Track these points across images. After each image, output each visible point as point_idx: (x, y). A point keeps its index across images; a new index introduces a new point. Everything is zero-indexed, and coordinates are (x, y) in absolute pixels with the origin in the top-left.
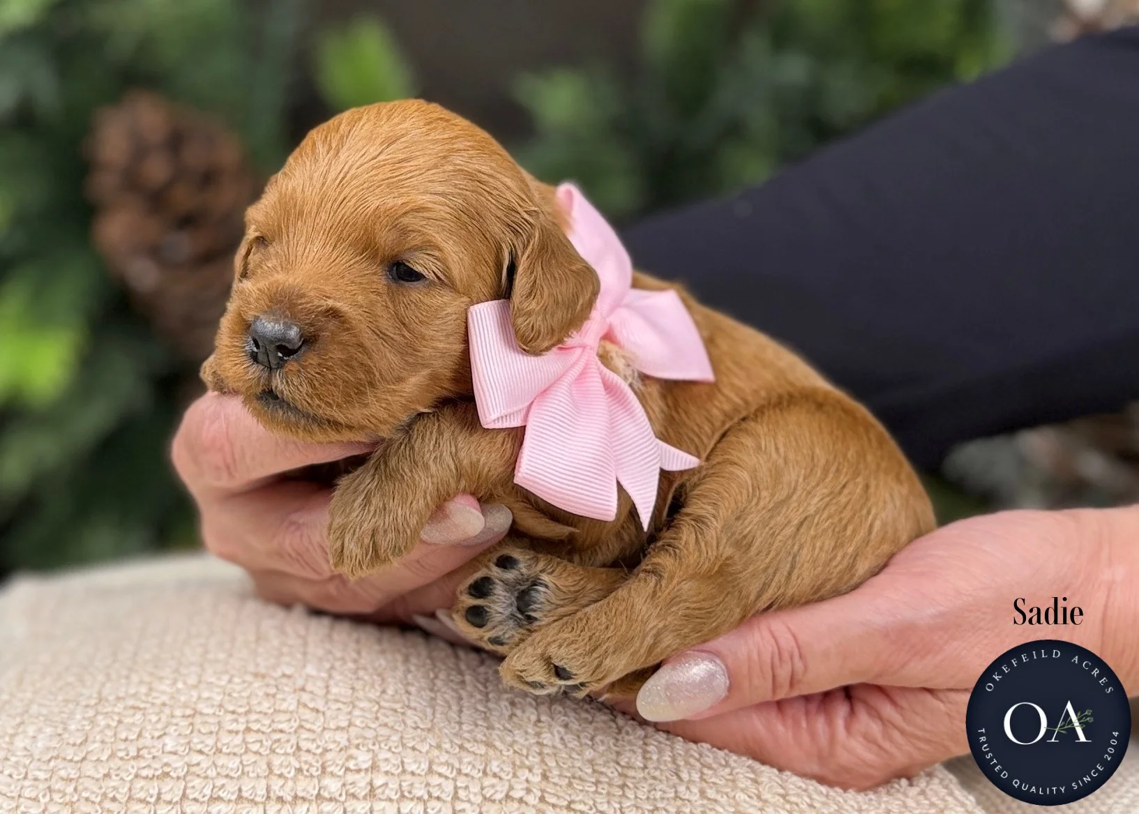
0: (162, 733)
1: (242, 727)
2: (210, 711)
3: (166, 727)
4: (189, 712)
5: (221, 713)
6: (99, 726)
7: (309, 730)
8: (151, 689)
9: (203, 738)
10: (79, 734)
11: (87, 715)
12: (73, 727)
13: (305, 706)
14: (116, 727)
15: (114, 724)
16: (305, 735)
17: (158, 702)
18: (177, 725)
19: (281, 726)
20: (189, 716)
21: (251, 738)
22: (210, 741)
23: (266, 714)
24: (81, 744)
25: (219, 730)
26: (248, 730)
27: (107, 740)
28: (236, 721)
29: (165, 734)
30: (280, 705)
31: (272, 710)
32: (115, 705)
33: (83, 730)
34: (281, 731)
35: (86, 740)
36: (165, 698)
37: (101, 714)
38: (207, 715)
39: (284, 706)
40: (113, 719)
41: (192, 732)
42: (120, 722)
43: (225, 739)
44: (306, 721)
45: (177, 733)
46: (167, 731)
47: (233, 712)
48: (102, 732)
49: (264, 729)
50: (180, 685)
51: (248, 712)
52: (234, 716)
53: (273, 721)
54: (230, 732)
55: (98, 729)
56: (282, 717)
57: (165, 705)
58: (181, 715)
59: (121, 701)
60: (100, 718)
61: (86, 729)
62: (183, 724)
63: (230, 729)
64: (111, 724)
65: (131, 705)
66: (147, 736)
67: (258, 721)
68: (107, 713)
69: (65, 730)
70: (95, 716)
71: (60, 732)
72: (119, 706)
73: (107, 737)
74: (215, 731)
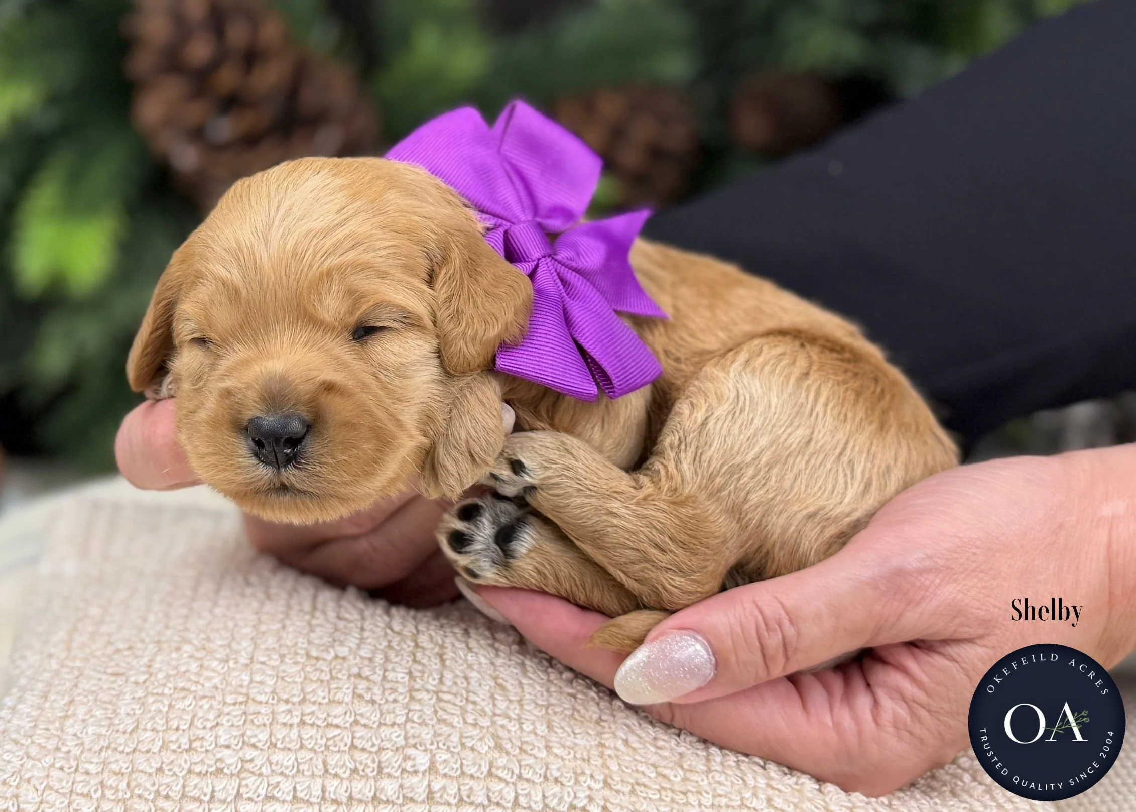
0: (214, 723)
1: (296, 720)
2: (263, 698)
3: (219, 716)
4: (241, 699)
5: (275, 702)
6: (150, 711)
7: (365, 726)
8: (201, 666)
10: (129, 721)
11: (137, 696)
12: (123, 711)
13: (361, 696)
14: (167, 712)
15: (165, 709)
16: (360, 732)
17: (207, 685)
18: (228, 714)
19: (336, 721)
20: (241, 703)
21: (308, 732)
22: (263, 736)
23: (320, 704)
24: (133, 731)
25: (272, 722)
26: (302, 724)
27: (159, 728)
28: (290, 711)
29: (217, 725)
30: (335, 694)
31: (326, 700)
32: (164, 685)
33: (134, 714)
34: (337, 726)
35: (137, 727)
36: (217, 681)
37: (153, 694)
38: (261, 702)
39: (339, 696)
41: (245, 721)
42: (171, 707)
43: (280, 733)
44: (362, 715)
45: (230, 723)
46: (219, 720)
47: (287, 701)
48: (152, 718)
49: (319, 722)
50: (231, 664)
51: (303, 701)
52: (289, 706)
53: (328, 715)
54: (285, 724)
55: (149, 715)
56: (340, 710)
57: (216, 688)
58: (233, 701)
59: (172, 679)
60: (150, 699)
61: (138, 712)
62: (235, 713)
63: (285, 721)
64: (161, 707)
65: (181, 685)
66: (199, 725)
67: (312, 713)
68: (157, 694)
69: (114, 711)
70: (145, 696)
71: (110, 716)
72: (169, 685)
73: (158, 724)
74: (268, 723)
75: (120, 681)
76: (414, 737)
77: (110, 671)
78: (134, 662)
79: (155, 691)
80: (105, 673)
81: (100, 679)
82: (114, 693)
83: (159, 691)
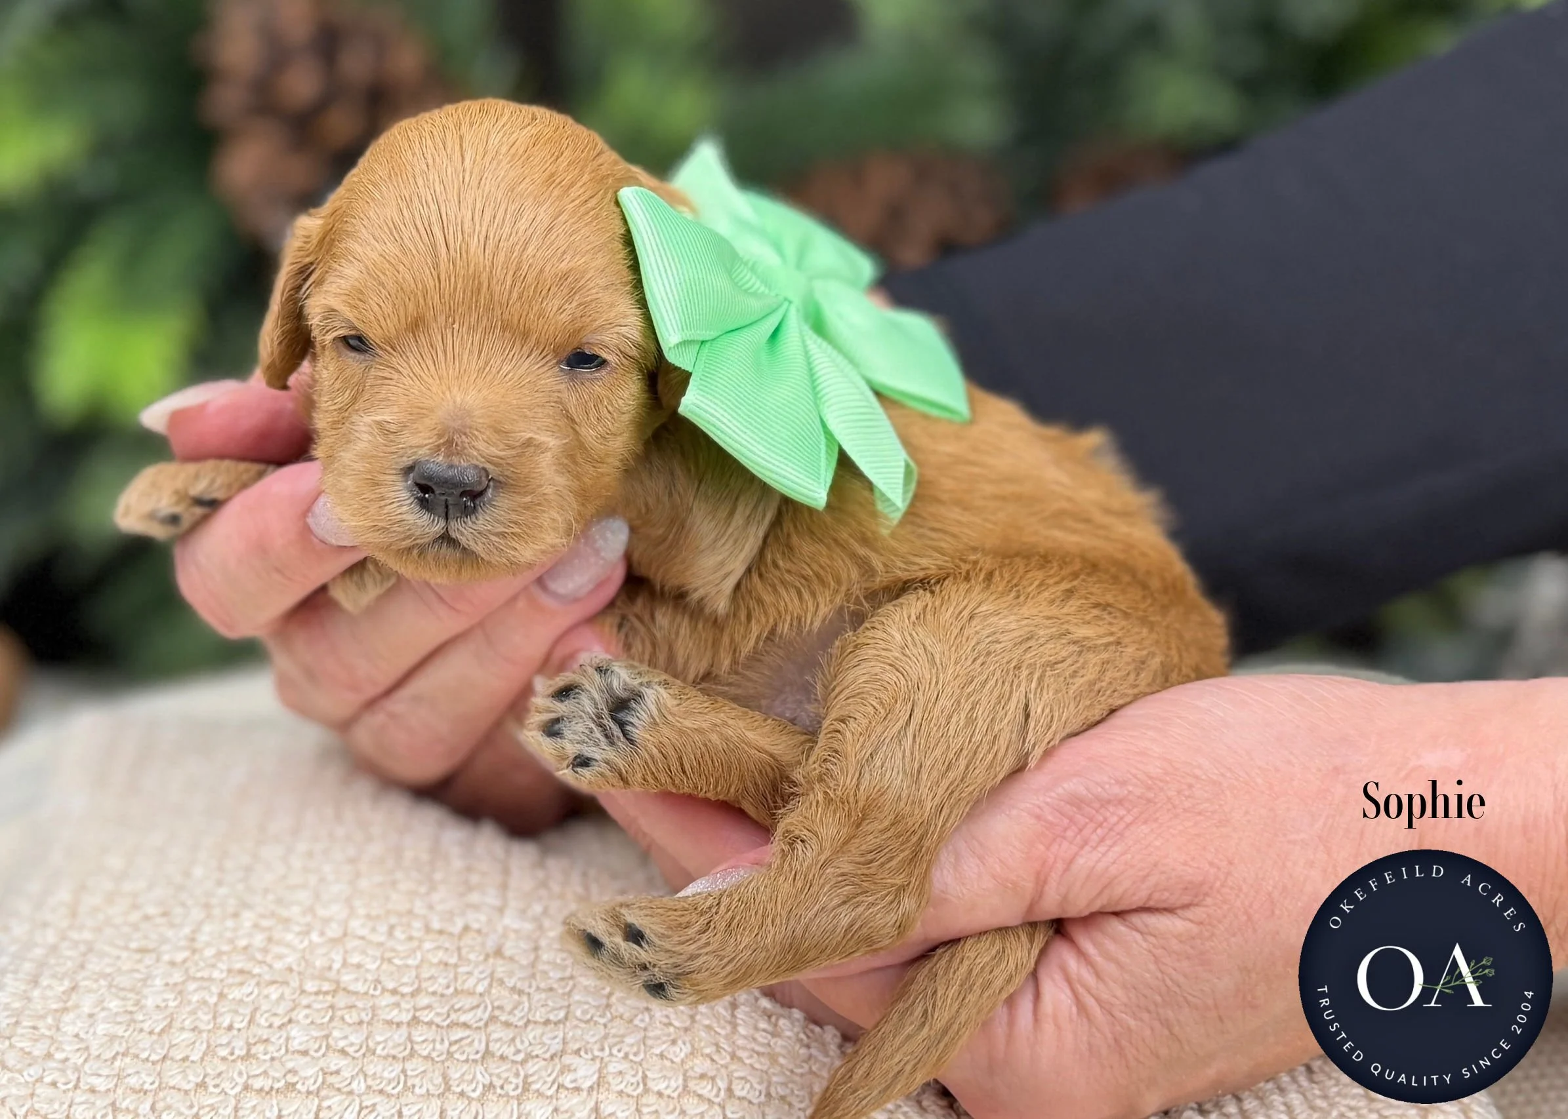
0: (286, 1020)
1: (405, 1017)
2: (360, 987)
3: (293, 1010)
4: (326, 987)
5: (378, 993)
6: (189, 1002)
8: (270, 940)
10: (159, 1014)
11: (171, 981)
12: (150, 1002)
14: (216, 1005)
15: (214, 999)
17: (278, 965)
18: (308, 1007)
19: (464, 1018)
20: (326, 993)
21: (421, 1034)
22: (359, 1036)
23: (442, 995)
24: (162, 1030)
25: (372, 1019)
26: (415, 1021)
27: (203, 1025)
28: (397, 1005)
29: (290, 1021)
30: (464, 982)
31: (451, 990)
32: (214, 966)
33: (166, 1007)
35: (170, 1024)
36: (291, 960)
37: (195, 979)
38: (356, 993)
40: (211, 994)
41: (332, 1019)
42: (221, 995)
43: (382, 1033)
45: (308, 1021)
46: (293, 1015)
47: (394, 992)
48: (193, 1012)
49: (438, 1020)
50: (315, 937)
51: (416, 992)
52: (397, 998)
53: (453, 1009)
54: (390, 1023)
55: (188, 1009)
56: (467, 1002)
57: (290, 970)
58: (315, 989)
59: (225, 958)
60: (192, 986)
61: (172, 1004)
62: (317, 1006)
63: (389, 1018)
64: (207, 998)
65: (238, 966)
66: (263, 1022)
67: (429, 1007)
68: (202, 978)
69: (137, 1003)
70: (184, 982)
71: (130, 1009)
72: (220, 965)
73: (201, 1021)
74: (366, 1019)
75: (149, 960)
77: (133, 945)
78: (170, 933)
79: (199, 975)
80: (126, 948)
81: (118, 958)
82: (137, 976)
83: (205, 974)
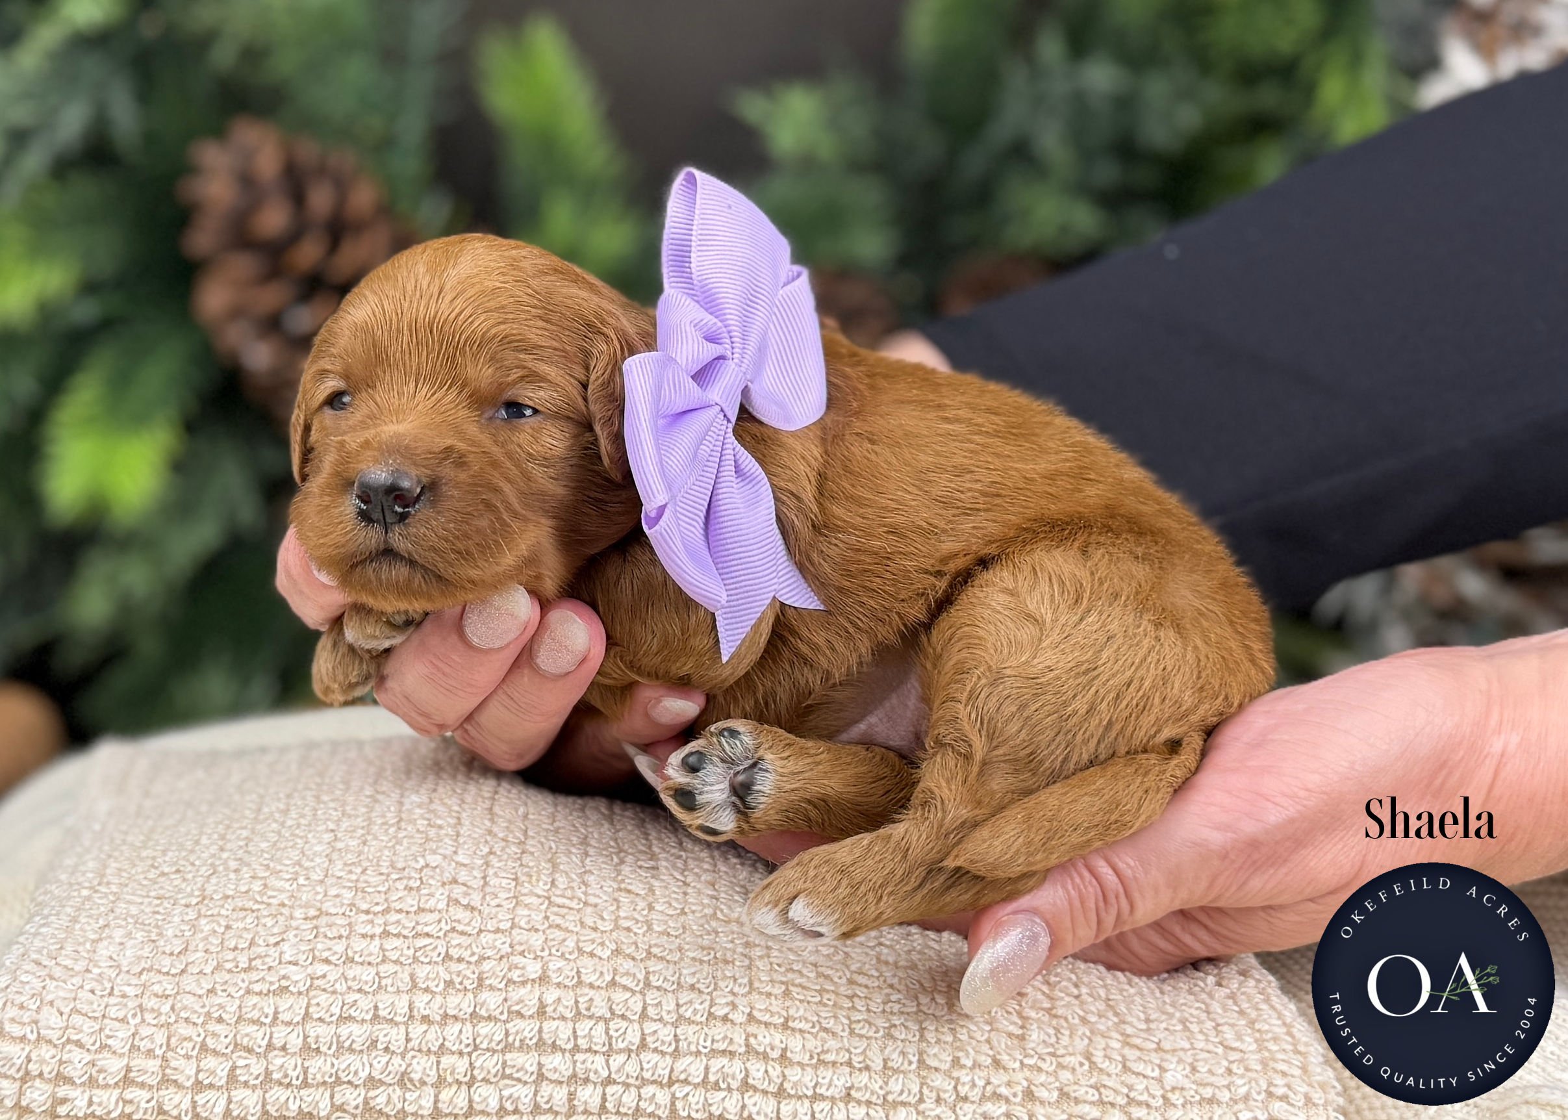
0: (279, 938)
1: (378, 930)
2: (339, 910)
3: (285, 931)
4: (312, 912)
6: (202, 931)
7: (463, 933)
8: (265, 885)
9: (329, 943)
10: (176, 941)
11: (187, 918)
12: (170, 933)
13: (457, 902)
14: (223, 933)
15: (221, 929)
16: (456, 939)
17: (274, 901)
18: (297, 929)
19: (427, 929)
20: (313, 917)
21: (391, 943)
22: (339, 947)
23: (408, 913)
24: (180, 953)
25: (350, 934)
26: (386, 934)
27: (213, 949)
28: (371, 921)
29: (283, 940)
30: (426, 901)
31: (415, 908)
32: (222, 906)
33: (183, 936)
34: (428, 935)
35: (186, 949)
36: (283, 897)
37: (206, 916)
38: (335, 914)
39: (431, 903)
40: (219, 925)
41: (316, 936)
42: (228, 927)
43: (358, 945)
44: (459, 921)
45: (298, 938)
46: (285, 936)
47: (367, 912)
48: (206, 938)
49: (405, 932)
51: (386, 911)
52: (369, 916)
53: (417, 923)
54: (364, 936)
55: (200, 936)
56: (429, 917)
57: (283, 905)
58: (303, 916)
59: (229, 900)
60: (203, 921)
61: (187, 934)
62: (305, 927)
63: (364, 932)
64: (217, 928)
65: (240, 904)
66: (261, 942)
67: (398, 922)
68: (212, 915)
69: (160, 934)
70: (196, 919)
71: (154, 938)
72: (226, 906)
73: (212, 944)
74: (345, 934)
76: (521, 944)
77: (153, 894)
79: (209, 913)
80: (148, 896)
81: (142, 903)
82: (159, 917)
83: (215, 911)
